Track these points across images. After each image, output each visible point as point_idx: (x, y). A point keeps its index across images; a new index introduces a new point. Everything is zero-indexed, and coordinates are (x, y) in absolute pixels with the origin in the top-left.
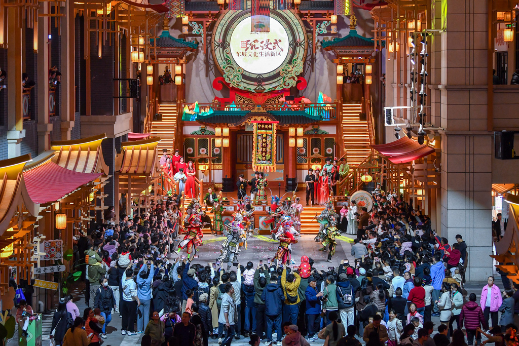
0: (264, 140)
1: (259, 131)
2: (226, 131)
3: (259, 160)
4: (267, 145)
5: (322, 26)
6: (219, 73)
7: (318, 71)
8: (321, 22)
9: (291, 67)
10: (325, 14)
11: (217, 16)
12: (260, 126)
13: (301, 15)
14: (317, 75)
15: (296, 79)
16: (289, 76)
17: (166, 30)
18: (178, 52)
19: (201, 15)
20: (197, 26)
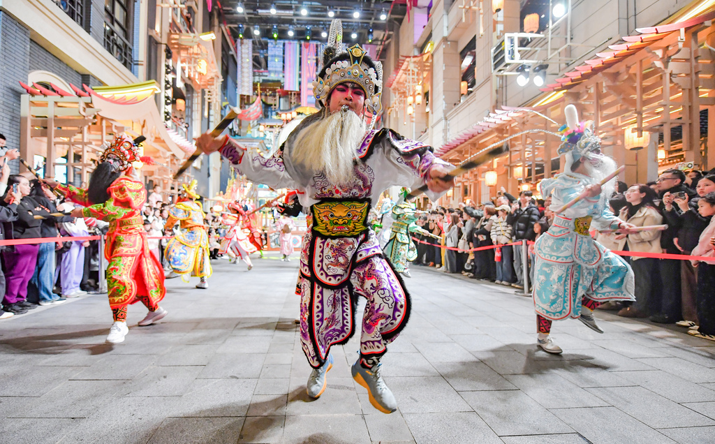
17: (249, 133)
18: (256, 144)
19: (272, 127)
20: (269, 133)
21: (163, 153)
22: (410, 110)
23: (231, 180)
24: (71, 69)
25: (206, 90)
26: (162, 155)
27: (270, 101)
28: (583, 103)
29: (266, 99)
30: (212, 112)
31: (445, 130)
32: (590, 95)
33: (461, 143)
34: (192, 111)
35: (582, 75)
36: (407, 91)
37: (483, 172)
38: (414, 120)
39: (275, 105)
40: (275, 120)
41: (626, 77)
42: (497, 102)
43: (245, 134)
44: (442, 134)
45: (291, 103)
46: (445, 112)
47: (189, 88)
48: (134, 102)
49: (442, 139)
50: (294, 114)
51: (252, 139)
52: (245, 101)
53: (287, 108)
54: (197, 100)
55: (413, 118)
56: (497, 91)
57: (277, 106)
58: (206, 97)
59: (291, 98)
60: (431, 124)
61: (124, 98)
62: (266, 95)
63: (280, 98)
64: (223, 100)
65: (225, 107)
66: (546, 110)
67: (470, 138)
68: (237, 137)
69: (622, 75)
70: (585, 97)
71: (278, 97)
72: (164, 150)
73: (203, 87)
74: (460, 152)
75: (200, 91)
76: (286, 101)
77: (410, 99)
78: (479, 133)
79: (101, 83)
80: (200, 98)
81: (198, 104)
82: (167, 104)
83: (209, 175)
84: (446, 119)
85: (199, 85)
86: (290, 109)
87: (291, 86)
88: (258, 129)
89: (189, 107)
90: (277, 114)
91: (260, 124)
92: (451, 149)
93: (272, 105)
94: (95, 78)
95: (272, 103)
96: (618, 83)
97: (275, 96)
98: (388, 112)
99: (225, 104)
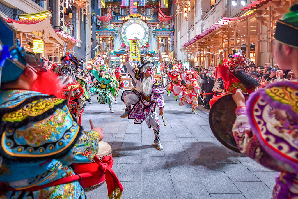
0: (135, 47)
1: (133, 43)
2: (124, 57)
3: (133, 56)
4: (136, 49)
5: (154, 28)
6: (123, 42)
7: (152, 43)
8: (154, 27)
9: (145, 40)
10: (155, 24)
11: (123, 24)
12: (133, 41)
13: (148, 24)
14: (152, 45)
15: (146, 43)
16: (144, 42)
17: (106, 28)
18: (109, 34)
19: (117, 24)
20: (116, 28)
21: (55, 45)
22: (185, 15)
23: (97, 52)
24: (7, 7)
25: (83, 9)
26: (54, 46)
27: (117, 11)
28: (264, 16)
29: (115, 10)
30: (86, 19)
31: (202, 26)
32: (267, 12)
33: (206, 35)
34: (76, 19)
35: (261, 2)
36: (183, 5)
37: (218, 49)
38: (188, 19)
39: (119, 13)
40: (119, 21)
41: (285, 3)
42: (226, 12)
43: (104, 28)
44: (200, 28)
45: (127, 12)
46: (202, 16)
47: (74, 8)
48: (38, 21)
49: (200, 30)
50: (129, 18)
51: (108, 31)
52: (104, 11)
53: (125, 14)
54: (78, 14)
55: (187, 18)
56: (226, 6)
57: (120, 13)
58: (83, 12)
59: (127, 9)
60: (195, 22)
61: (33, 20)
62: (115, 8)
63: (121, 9)
64: (92, 12)
65: (94, 15)
66: (247, 18)
67: (210, 32)
68: (100, 30)
69: (282, 2)
70: (265, 13)
71: (120, 9)
72: (55, 43)
73: (81, 7)
74: (206, 39)
75: (80, 9)
76: (125, 11)
77: (185, 9)
78: (214, 30)
79: (23, 12)
80: (79, 13)
81: (78, 15)
82: (61, 17)
83: (85, 50)
84: (202, 20)
85: (79, 7)
86: (127, 15)
87: (125, 4)
88: (111, 26)
89: (75, 17)
90: (120, 18)
91: (112, 23)
92: (202, 37)
93: (118, 13)
94: (20, 10)
95: (118, 12)
96: (280, 7)
97: (119, 9)
98: (176, 15)
99: (93, 14)
